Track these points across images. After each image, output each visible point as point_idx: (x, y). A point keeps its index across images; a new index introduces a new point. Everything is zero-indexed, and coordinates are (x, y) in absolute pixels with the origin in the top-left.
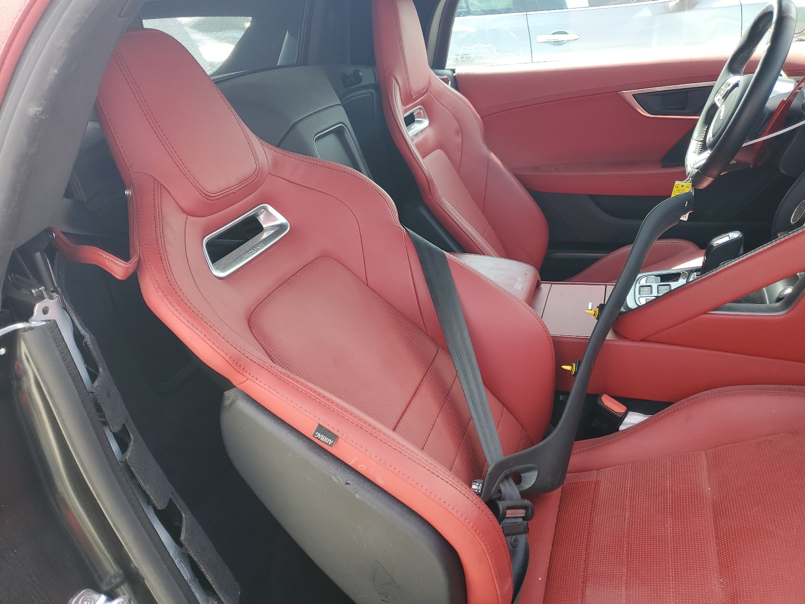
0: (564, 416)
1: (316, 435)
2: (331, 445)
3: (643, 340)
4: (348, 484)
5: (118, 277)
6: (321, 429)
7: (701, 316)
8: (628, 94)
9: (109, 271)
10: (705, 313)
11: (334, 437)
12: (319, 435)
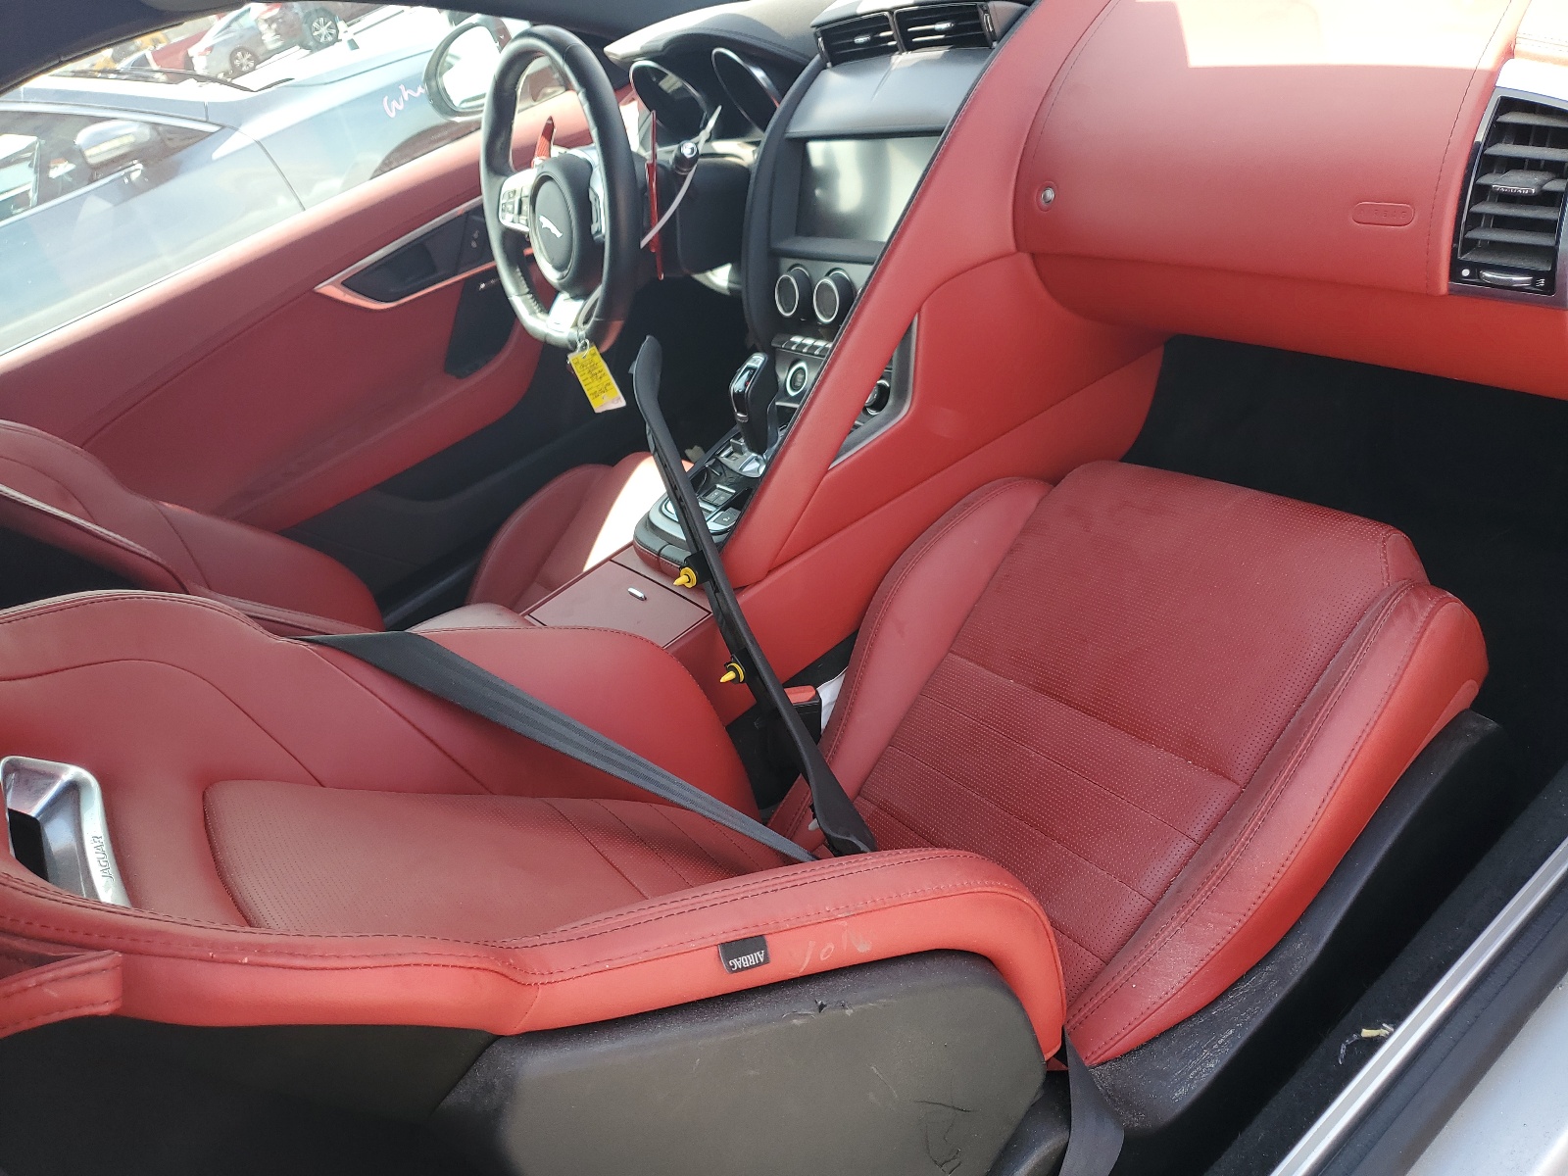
0: (797, 738)
1: (733, 967)
2: (767, 960)
3: (770, 572)
4: (822, 1007)
5: (105, 1009)
6: (732, 948)
7: (824, 479)
8: (330, 289)
9: (69, 1014)
10: (827, 472)
11: (755, 943)
12: (737, 963)
